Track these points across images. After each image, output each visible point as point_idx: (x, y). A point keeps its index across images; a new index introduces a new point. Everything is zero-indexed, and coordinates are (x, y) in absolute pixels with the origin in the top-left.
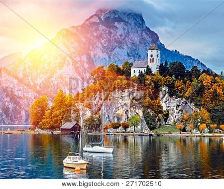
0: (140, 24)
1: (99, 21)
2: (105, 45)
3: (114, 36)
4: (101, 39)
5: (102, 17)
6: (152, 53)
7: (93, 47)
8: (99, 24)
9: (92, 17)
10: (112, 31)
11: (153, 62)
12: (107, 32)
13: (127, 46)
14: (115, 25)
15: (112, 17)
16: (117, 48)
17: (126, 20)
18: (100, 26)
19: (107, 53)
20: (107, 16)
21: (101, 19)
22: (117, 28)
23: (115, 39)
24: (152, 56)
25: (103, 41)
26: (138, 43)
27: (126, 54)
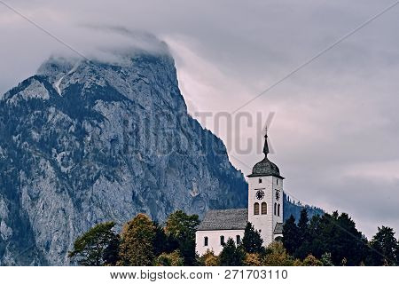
0: (170, 108)
1: (46, 96)
2: (64, 169)
3: (92, 141)
4: (54, 151)
5: (57, 85)
6: (261, 186)
7: (28, 175)
8: (48, 104)
9: (26, 83)
10: (88, 127)
11: (264, 212)
12: (72, 129)
13: (133, 173)
14: (96, 108)
15: (87, 85)
16: (102, 178)
17: (131, 96)
18: (52, 110)
19: (72, 195)
20: (72, 81)
21: (55, 91)
22: (101, 118)
23: (96, 151)
24: (260, 195)
25: (58, 158)
26: (164, 165)
27: (129, 198)
